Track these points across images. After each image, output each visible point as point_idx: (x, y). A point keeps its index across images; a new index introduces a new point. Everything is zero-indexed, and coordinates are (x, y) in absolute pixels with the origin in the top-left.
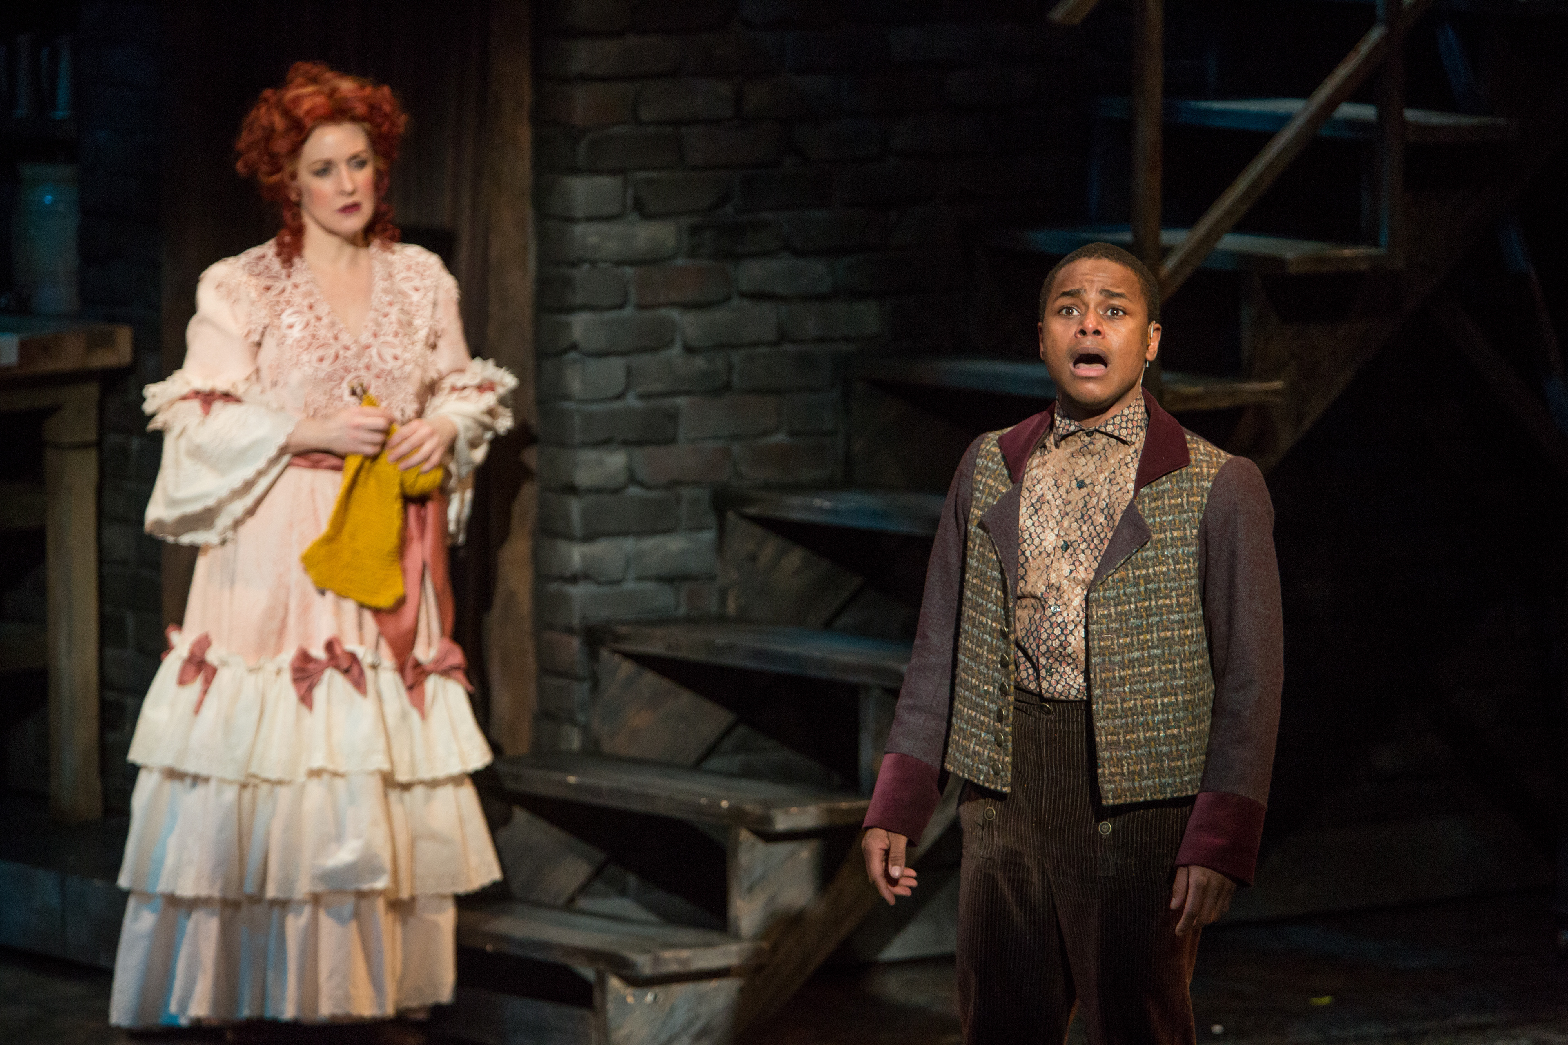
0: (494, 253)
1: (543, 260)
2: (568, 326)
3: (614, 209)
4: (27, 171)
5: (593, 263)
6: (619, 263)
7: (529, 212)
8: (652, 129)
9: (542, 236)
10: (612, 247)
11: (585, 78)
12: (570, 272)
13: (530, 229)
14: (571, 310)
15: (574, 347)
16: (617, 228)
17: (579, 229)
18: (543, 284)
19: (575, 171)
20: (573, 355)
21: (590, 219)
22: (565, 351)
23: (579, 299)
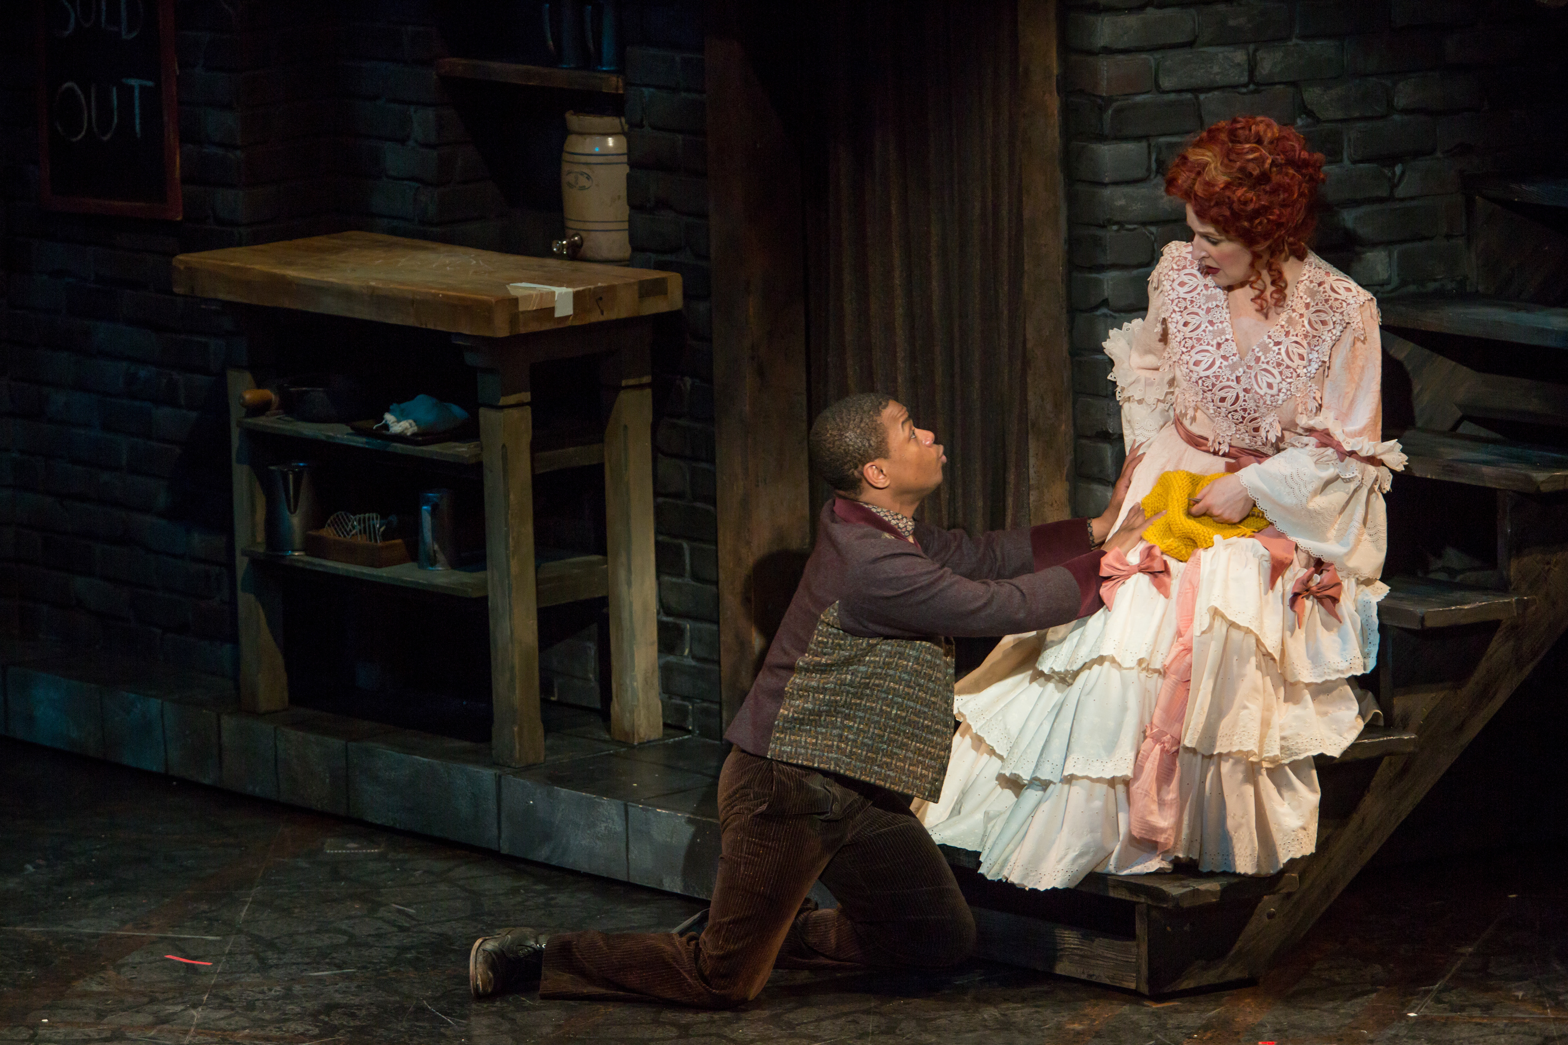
0: (1026, 214)
1: (1072, 222)
2: (1098, 283)
3: (1140, 173)
4: (574, 120)
5: (1121, 224)
6: (1144, 224)
7: (1059, 176)
8: (1173, 96)
9: (1072, 199)
10: (1138, 208)
11: (1108, 51)
12: (1100, 232)
13: (1061, 193)
14: (1102, 268)
15: (1105, 303)
16: (1142, 190)
17: (1107, 192)
18: (1073, 242)
19: (1102, 138)
20: (1104, 310)
21: (1116, 183)
22: (1097, 307)
23: (1109, 258)
